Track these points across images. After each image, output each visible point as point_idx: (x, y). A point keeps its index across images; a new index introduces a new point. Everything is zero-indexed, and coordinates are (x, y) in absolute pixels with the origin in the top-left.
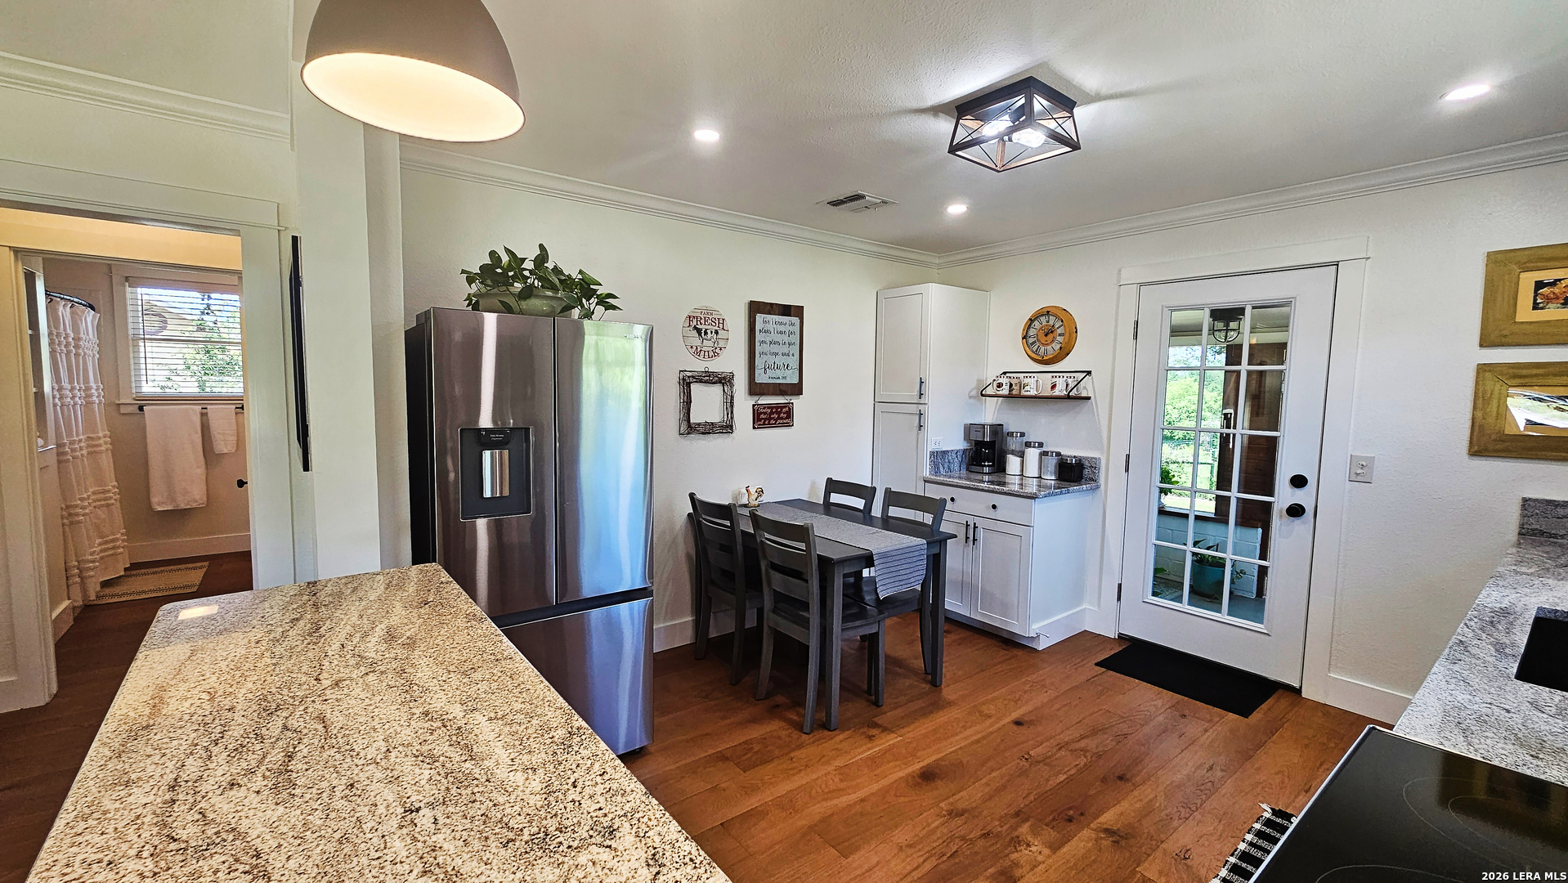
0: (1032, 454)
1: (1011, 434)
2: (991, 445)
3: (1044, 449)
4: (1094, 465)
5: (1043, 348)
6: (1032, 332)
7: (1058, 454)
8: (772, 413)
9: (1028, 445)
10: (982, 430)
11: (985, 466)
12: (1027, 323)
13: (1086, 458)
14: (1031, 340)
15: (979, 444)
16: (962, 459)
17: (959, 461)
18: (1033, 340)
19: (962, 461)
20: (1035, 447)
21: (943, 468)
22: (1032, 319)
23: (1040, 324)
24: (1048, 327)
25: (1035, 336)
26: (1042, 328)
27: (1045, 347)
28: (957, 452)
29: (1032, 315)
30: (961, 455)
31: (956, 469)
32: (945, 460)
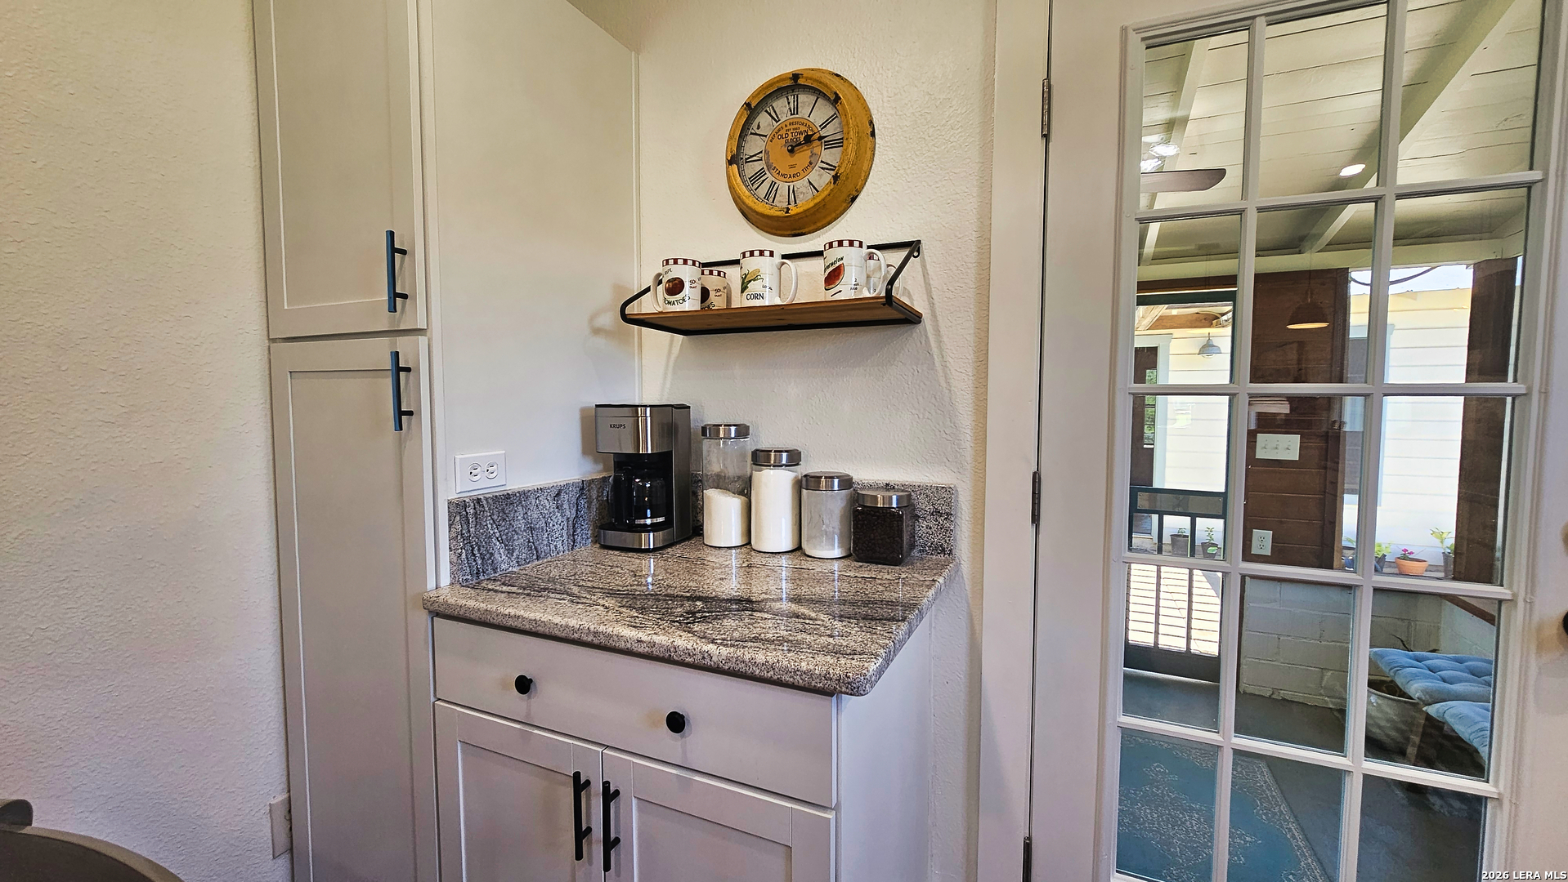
0: (775, 486)
1: (710, 431)
2: (659, 464)
3: (804, 469)
4: (943, 509)
5: (783, 188)
6: (753, 146)
7: (847, 482)
9: (761, 458)
10: (629, 422)
11: (645, 529)
12: (739, 116)
13: (922, 489)
14: (751, 169)
15: (627, 465)
16: (577, 511)
17: (568, 519)
18: (757, 166)
19: (577, 516)
20: (778, 466)
21: (510, 552)
22: (753, 106)
23: (775, 120)
24: (797, 126)
25: (760, 155)
26: (779, 130)
27: (789, 184)
28: (558, 495)
29: (753, 96)
30: (574, 500)
31: (556, 546)
32: (515, 524)
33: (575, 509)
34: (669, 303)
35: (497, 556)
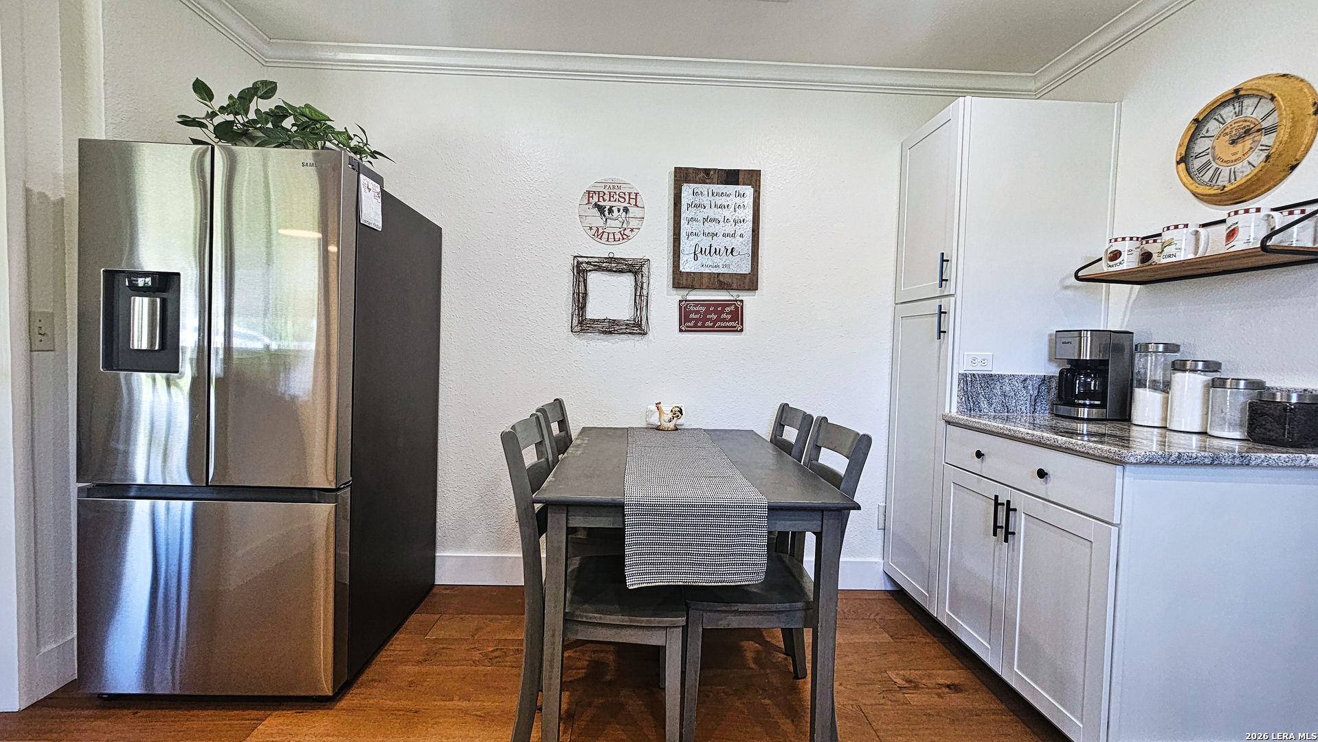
0: (1189, 386)
1: (1143, 348)
2: (1097, 368)
3: (1219, 373)
5: (1225, 172)
6: (1200, 145)
7: (1254, 384)
8: (708, 312)
9: (1179, 366)
10: (1076, 340)
11: (1084, 406)
12: (1189, 129)
14: (1197, 161)
15: (1077, 367)
16: (1038, 392)
17: (1031, 395)
18: (1204, 160)
19: (1038, 395)
20: (1194, 371)
21: (990, 404)
22: (1200, 120)
23: (1222, 123)
24: (1242, 123)
25: (1208, 151)
26: (1225, 130)
27: (1230, 168)
28: (1025, 380)
29: (1200, 113)
30: (1037, 385)
31: (1021, 409)
32: (994, 391)
33: (1037, 390)
34: (1110, 266)
35: (982, 404)
